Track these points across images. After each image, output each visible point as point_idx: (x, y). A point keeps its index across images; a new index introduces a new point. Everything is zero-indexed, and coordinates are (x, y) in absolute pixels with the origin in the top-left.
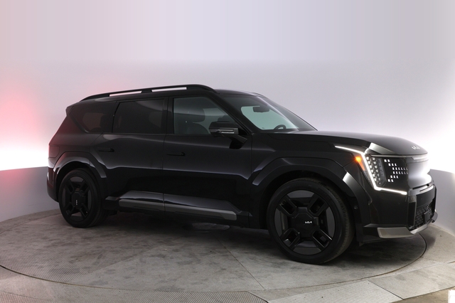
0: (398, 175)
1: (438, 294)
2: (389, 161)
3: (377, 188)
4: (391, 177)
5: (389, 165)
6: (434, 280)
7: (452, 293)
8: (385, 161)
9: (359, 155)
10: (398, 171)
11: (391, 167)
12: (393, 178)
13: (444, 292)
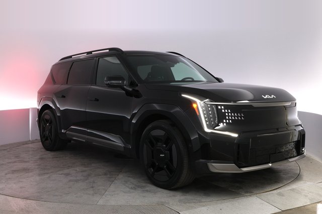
0: (232, 120)
1: (309, 207)
2: (223, 107)
3: (207, 130)
4: (224, 121)
5: (223, 111)
6: (306, 196)
7: (319, 206)
8: (219, 107)
9: (195, 102)
10: (232, 116)
11: (225, 113)
12: (226, 123)
13: (313, 205)
